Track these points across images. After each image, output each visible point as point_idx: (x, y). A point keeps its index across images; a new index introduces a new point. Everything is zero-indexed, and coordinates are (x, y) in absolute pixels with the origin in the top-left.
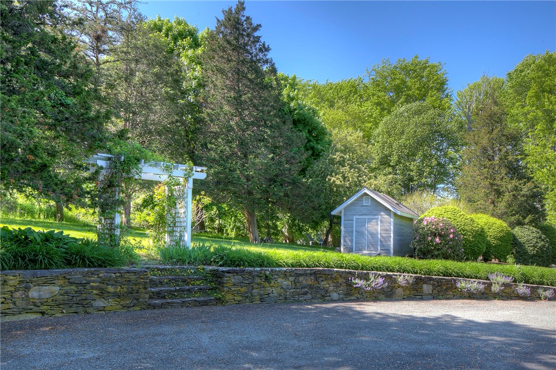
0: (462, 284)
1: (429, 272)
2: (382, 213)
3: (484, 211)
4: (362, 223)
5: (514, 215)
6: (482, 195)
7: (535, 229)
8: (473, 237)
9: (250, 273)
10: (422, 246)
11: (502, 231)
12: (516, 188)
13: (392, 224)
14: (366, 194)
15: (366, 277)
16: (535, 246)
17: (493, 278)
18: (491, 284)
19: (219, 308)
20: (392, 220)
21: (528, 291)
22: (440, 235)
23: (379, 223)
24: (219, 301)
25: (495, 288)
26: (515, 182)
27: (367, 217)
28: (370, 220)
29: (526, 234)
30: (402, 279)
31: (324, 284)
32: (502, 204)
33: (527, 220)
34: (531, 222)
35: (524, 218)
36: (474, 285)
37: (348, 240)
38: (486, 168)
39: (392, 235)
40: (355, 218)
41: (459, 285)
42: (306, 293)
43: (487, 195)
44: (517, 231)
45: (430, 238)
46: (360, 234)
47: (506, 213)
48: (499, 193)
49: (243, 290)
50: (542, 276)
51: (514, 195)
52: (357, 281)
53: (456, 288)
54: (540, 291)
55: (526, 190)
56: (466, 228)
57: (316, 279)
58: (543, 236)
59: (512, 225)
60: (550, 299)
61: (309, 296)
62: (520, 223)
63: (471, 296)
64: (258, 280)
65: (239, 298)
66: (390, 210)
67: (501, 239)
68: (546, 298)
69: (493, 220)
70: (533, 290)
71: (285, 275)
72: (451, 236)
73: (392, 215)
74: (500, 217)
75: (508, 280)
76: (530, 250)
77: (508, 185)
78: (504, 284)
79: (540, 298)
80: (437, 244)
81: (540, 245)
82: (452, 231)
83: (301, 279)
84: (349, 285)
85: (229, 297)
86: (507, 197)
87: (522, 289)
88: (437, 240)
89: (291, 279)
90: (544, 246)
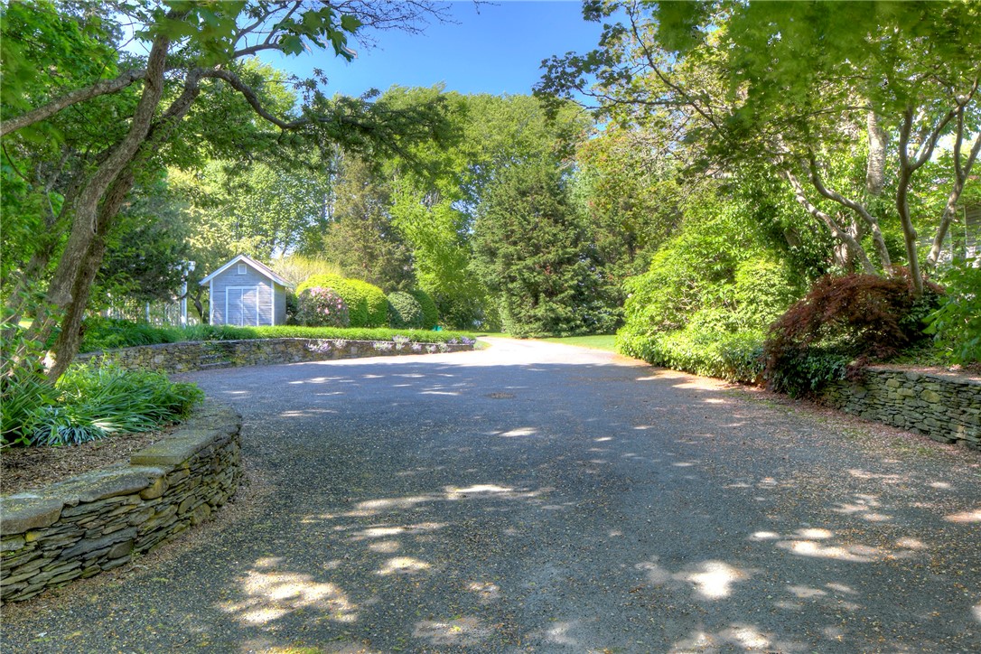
0: (377, 345)
1: (353, 338)
2: (261, 283)
3: (358, 276)
4: (237, 295)
5: (388, 281)
6: (355, 258)
7: (408, 295)
8: (357, 306)
9: (249, 343)
10: (311, 318)
11: (379, 298)
12: (390, 252)
13: (273, 295)
14: (241, 262)
15: (315, 343)
16: (409, 313)
17: (396, 339)
18: (395, 344)
19: (234, 369)
20: (273, 291)
21: (419, 347)
22: (328, 306)
23: (257, 293)
24: (234, 363)
25: (399, 347)
26: (389, 246)
27: (243, 288)
28: (246, 291)
29: (400, 301)
30: (339, 343)
31: (290, 350)
32: (376, 269)
33: (400, 286)
34: (405, 287)
35: (398, 283)
36: (385, 345)
37: (218, 315)
38: (358, 228)
39: (273, 307)
40: (227, 288)
41: (375, 346)
42: (280, 357)
43: (360, 259)
44: (392, 297)
45: (319, 310)
46: (234, 307)
47: (379, 278)
48: (373, 257)
49: (246, 356)
50: (428, 337)
51: (388, 259)
52: (312, 346)
53: (373, 348)
54: (427, 347)
55: (399, 254)
56: (350, 297)
57: (286, 346)
58: (416, 302)
59: (387, 291)
60: (434, 353)
61: (282, 359)
62: (394, 289)
63: (383, 353)
64: (254, 349)
65: (243, 362)
66: (270, 279)
67: (377, 307)
68: (431, 352)
69: (369, 286)
70: (423, 346)
71: (268, 344)
72: (340, 306)
73: (273, 285)
74: (373, 282)
75: (407, 341)
76: (405, 317)
77: (383, 248)
78: (404, 344)
79: (427, 353)
80: (326, 315)
81: (413, 311)
82: (340, 301)
83: (277, 346)
84: (306, 349)
85: (239, 361)
86: (381, 261)
87: (416, 346)
88: (327, 311)
89: (272, 346)
90: (417, 312)
